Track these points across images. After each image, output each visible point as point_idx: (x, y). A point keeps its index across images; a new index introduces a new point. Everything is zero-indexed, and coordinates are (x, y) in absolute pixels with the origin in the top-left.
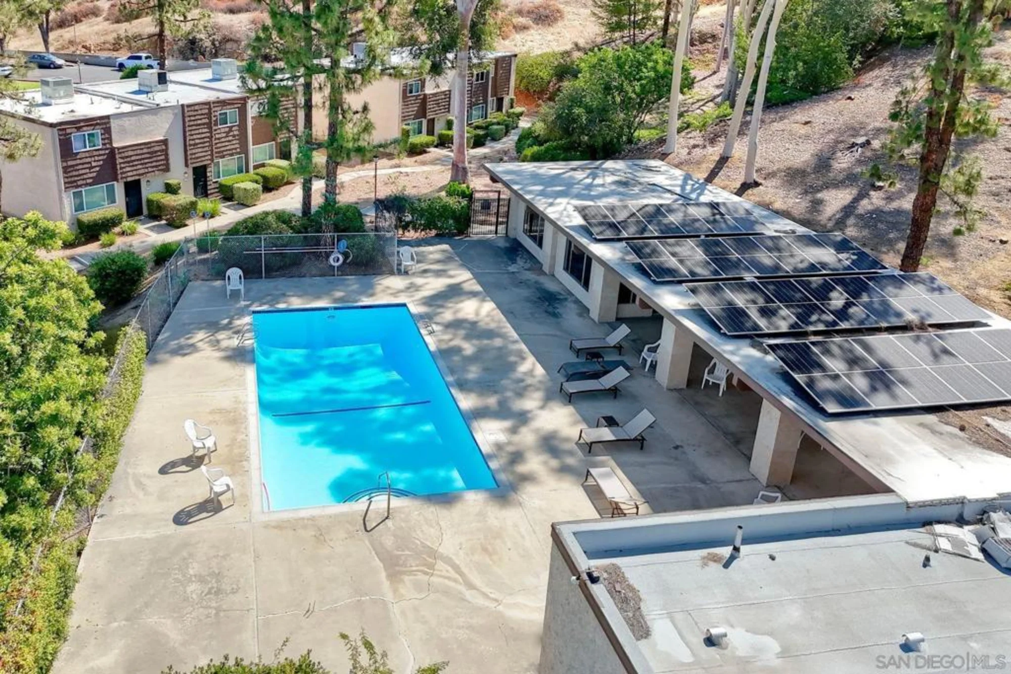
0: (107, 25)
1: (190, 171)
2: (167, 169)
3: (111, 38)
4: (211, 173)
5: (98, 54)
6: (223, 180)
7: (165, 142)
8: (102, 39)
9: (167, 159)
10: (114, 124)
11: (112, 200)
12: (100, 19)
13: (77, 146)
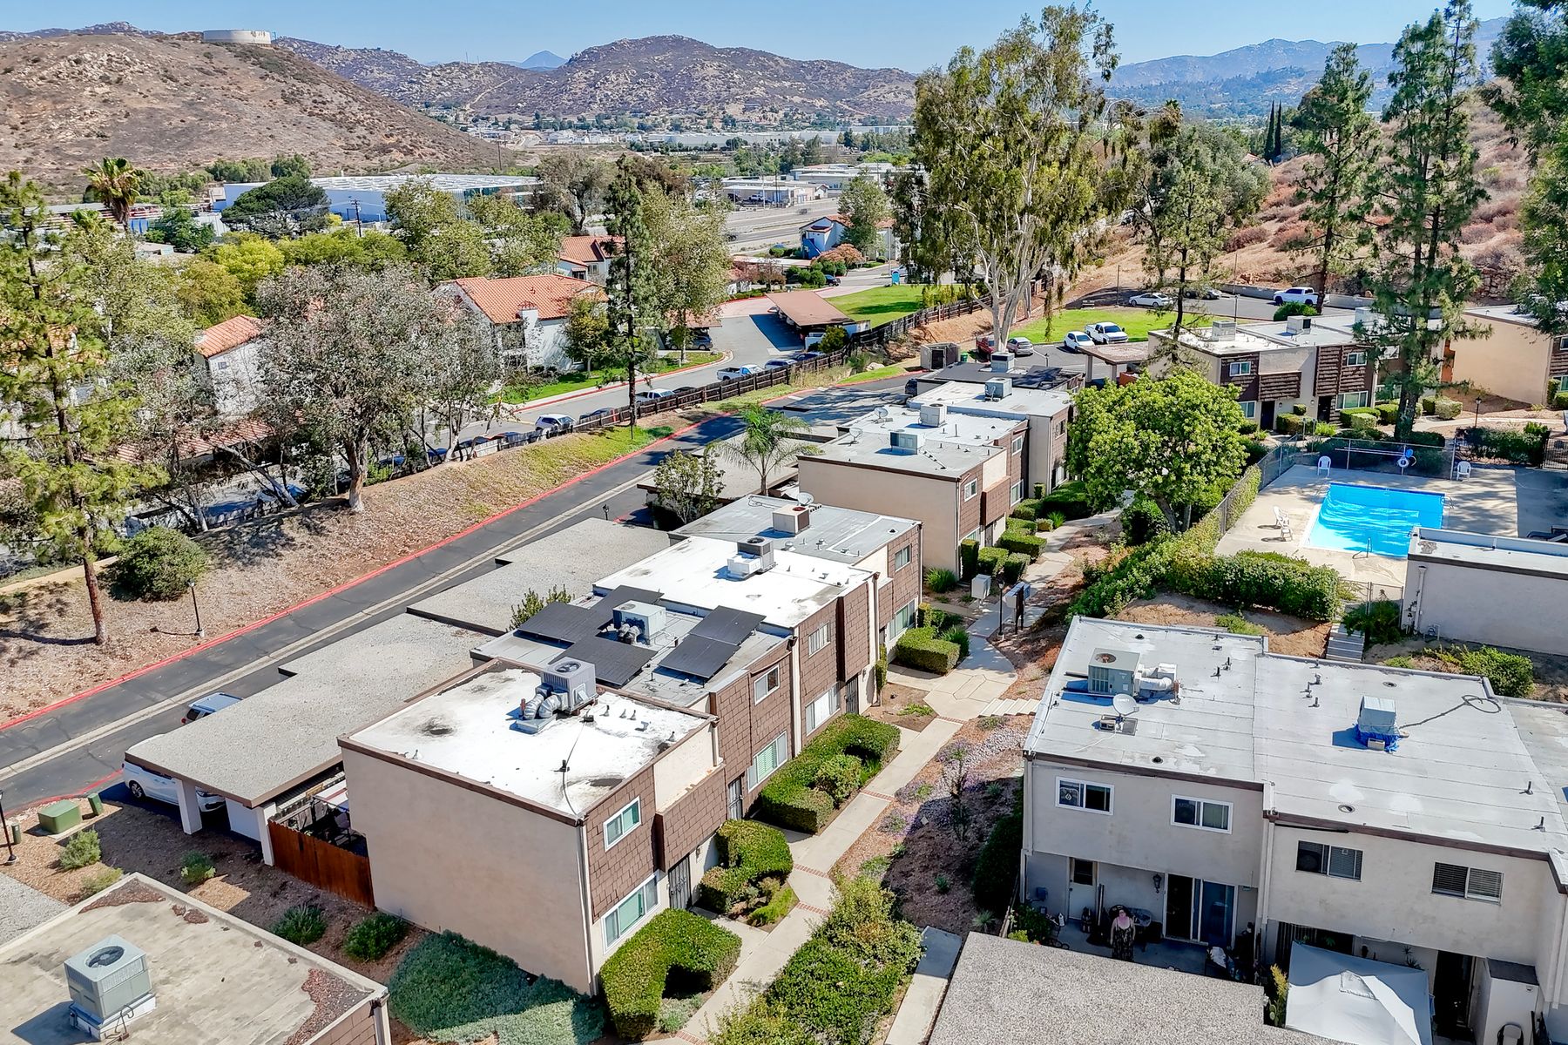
0: (1270, 253)
1: (1317, 400)
2: (1298, 396)
3: (1272, 268)
4: (1334, 403)
5: (1257, 285)
6: (1344, 410)
7: (1299, 375)
8: (1263, 269)
9: (1298, 388)
10: (1262, 358)
11: (1251, 415)
12: (1265, 244)
13: (1233, 373)
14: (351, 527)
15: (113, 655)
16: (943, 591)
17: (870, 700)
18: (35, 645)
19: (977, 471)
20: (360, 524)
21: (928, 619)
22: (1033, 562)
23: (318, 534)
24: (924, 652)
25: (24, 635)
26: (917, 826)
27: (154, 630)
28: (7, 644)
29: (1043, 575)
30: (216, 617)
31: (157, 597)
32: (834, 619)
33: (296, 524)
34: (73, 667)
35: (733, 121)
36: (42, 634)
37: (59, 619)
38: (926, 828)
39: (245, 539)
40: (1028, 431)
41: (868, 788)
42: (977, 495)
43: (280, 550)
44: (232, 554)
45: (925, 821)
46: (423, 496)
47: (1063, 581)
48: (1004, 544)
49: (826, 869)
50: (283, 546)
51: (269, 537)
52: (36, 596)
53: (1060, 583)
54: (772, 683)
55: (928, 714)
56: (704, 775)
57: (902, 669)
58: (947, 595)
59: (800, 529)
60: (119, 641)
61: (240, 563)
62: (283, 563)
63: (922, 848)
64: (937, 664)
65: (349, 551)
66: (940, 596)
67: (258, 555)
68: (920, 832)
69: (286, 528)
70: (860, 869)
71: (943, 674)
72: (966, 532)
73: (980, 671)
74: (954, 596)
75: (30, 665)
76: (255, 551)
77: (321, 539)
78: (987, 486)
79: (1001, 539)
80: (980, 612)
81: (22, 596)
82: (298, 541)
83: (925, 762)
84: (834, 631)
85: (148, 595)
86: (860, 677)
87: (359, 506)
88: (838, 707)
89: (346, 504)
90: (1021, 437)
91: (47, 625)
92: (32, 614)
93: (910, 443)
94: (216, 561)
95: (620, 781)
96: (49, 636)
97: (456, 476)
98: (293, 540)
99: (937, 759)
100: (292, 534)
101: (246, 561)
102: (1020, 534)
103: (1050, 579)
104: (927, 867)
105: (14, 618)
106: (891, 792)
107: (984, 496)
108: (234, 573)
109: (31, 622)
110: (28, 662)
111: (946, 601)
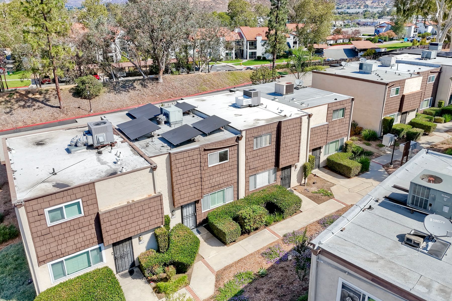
14: (156, 87)
15: (63, 113)
16: (369, 140)
17: (299, 181)
18: (43, 105)
19: (402, 83)
20: (160, 87)
21: (349, 149)
22: (425, 135)
23: (145, 87)
24: (340, 164)
25: (42, 102)
26: (284, 259)
27: (79, 108)
28: (36, 104)
29: (430, 141)
30: (99, 107)
31: (85, 98)
32: (275, 133)
33: (139, 83)
34: (50, 115)
35: (368, 6)
36: (47, 103)
37: (54, 99)
38: (288, 263)
39: (120, 85)
40: (440, 73)
41: (271, 227)
42: (399, 96)
43: (130, 90)
44: (115, 89)
45: (290, 258)
46: (185, 81)
47: (441, 146)
48: (413, 124)
49: (217, 268)
50: (131, 89)
51: (128, 85)
52: (51, 91)
53: (439, 146)
54: (223, 157)
55: (330, 196)
56: (145, 196)
57: (327, 171)
58: (370, 142)
59: (287, 93)
60: (67, 109)
61: (115, 92)
62: (129, 94)
63: (276, 276)
64: (346, 172)
65: (152, 94)
66: (366, 142)
67: (122, 90)
68: (283, 264)
69: (135, 84)
70: (235, 276)
71: (349, 178)
72: (388, 113)
73: (371, 181)
74: (374, 144)
75: (38, 111)
76: (122, 89)
77: (145, 89)
78: (406, 92)
79: (411, 122)
80: (385, 152)
81: (47, 91)
82: (137, 88)
83: (312, 221)
84: (274, 139)
85: (83, 97)
86: (293, 168)
87: (161, 80)
88: (275, 180)
89: (157, 79)
90: (435, 75)
91: (50, 100)
92: (47, 96)
93: (368, 68)
94: (109, 90)
95: (68, 186)
96: (49, 104)
97: (200, 77)
98: (136, 87)
99: (318, 222)
100: (136, 86)
101: (117, 92)
102: (423, 120)
103: (434, 144)
104: (271, 291)
105: (42, 97)
106: (281, 233)
107: (403, 97)
108: (112, 95)
109: (46, 99)
110: (39, 110)
111: (369, 145)
